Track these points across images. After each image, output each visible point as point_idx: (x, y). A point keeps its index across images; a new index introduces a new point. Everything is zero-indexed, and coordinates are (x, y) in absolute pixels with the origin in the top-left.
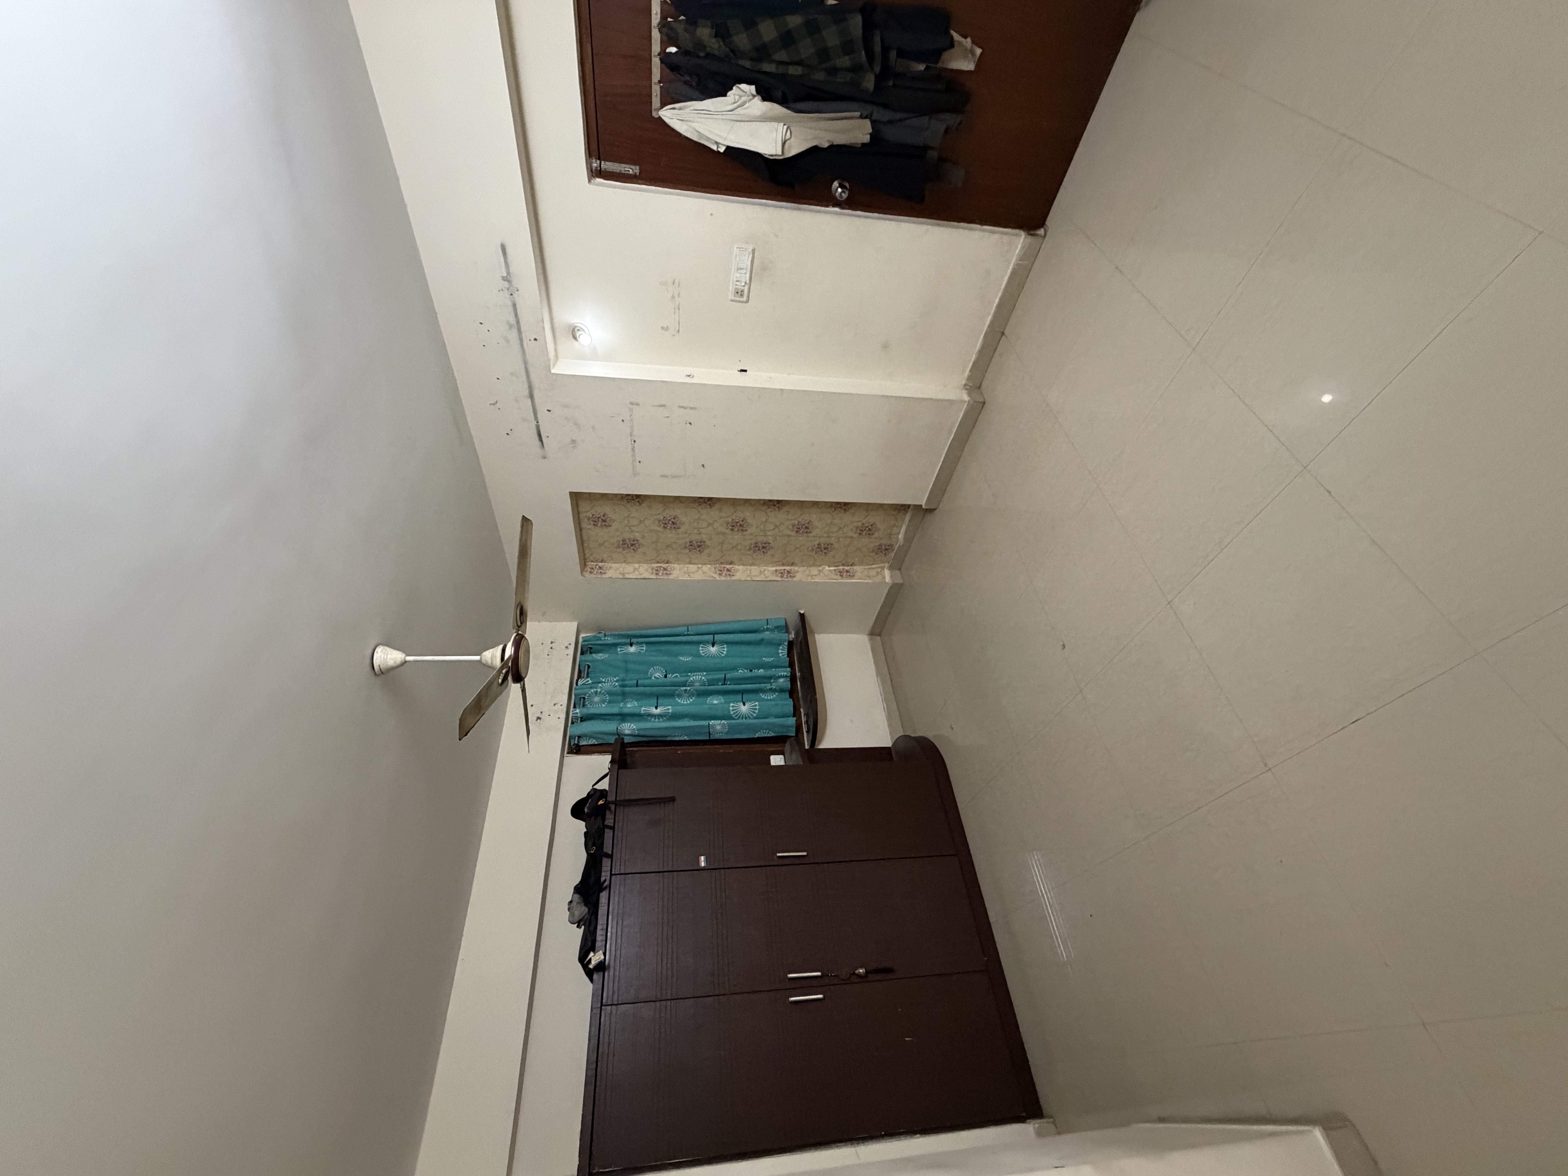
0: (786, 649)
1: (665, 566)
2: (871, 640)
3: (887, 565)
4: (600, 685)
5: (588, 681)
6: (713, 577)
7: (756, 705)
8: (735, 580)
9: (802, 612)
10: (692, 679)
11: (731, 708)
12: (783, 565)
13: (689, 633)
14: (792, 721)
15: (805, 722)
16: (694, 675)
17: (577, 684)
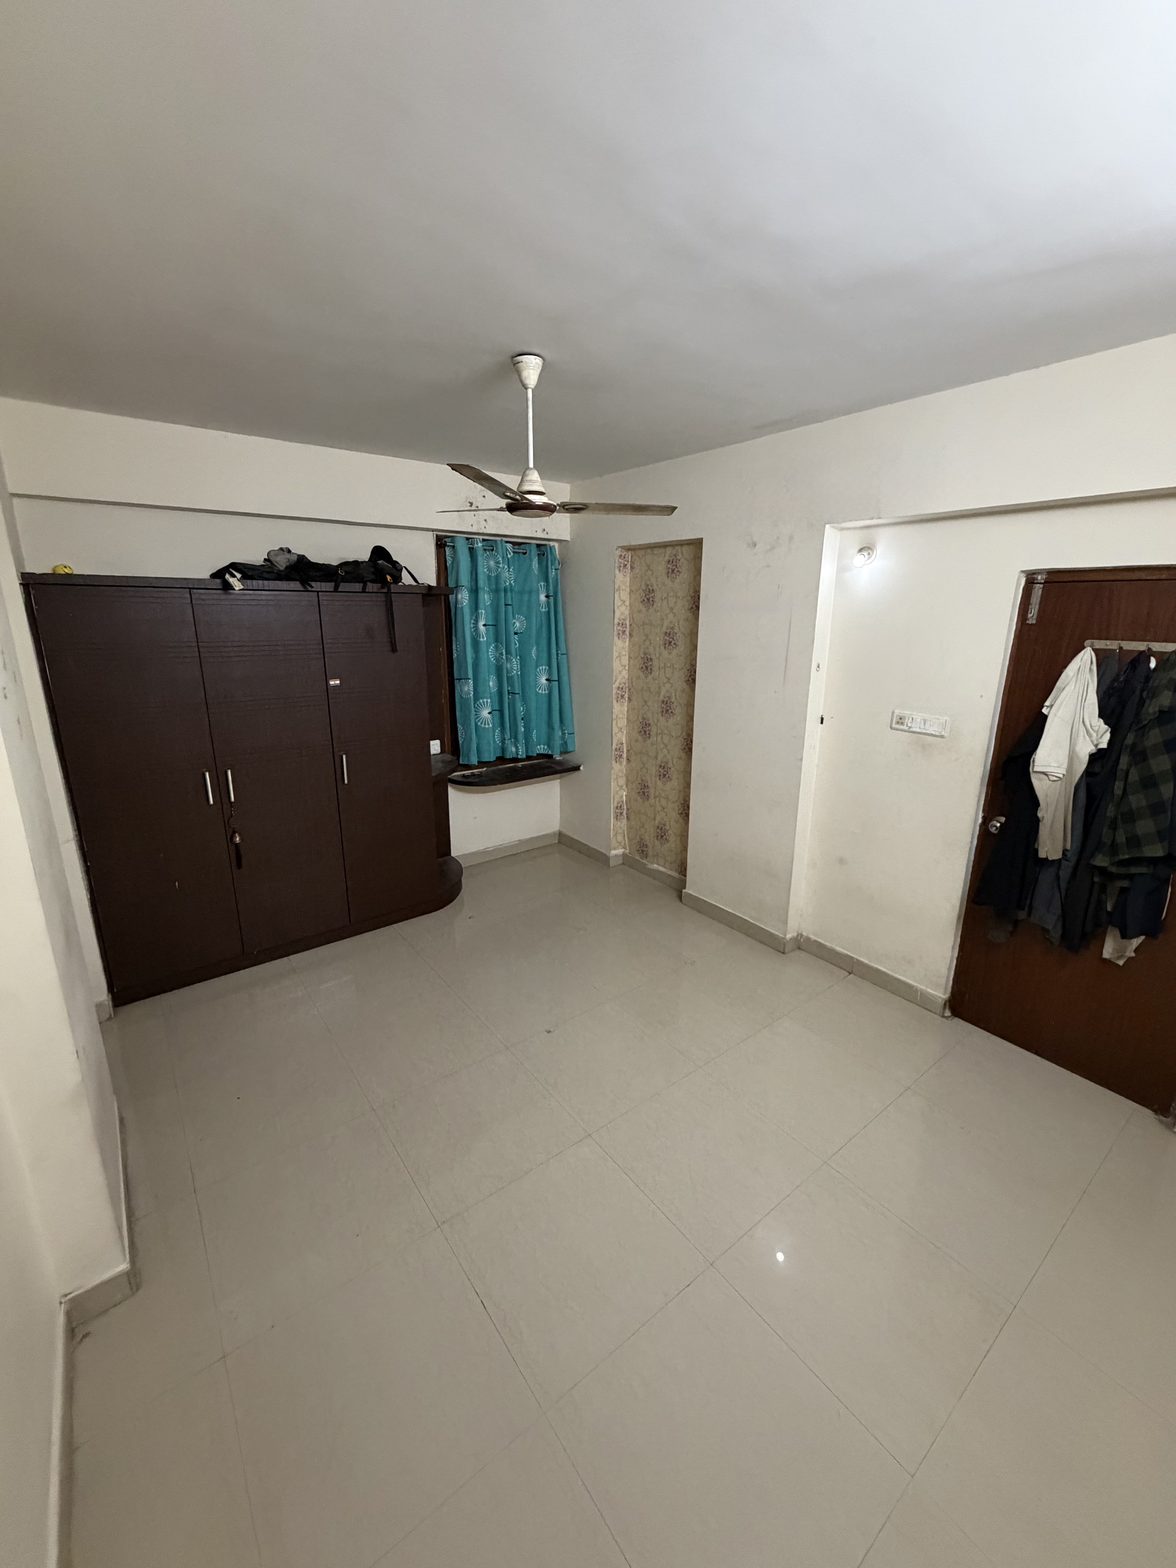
0: (544, 753)
1: (627, 633)
2: (554, 834)
3: (627, 851)
4: (506, 567)
5: (510, 554)
6: (616, 681)
7: (488, 724)
8: (612, 703)
9: (581, 768)
10: (514, 660)
11: (485, 700)
12: (628, 751)
13: (559, 655)
14: (474, 761)
15: (473, 773)
16: (517, 662)
17: (507, 542)
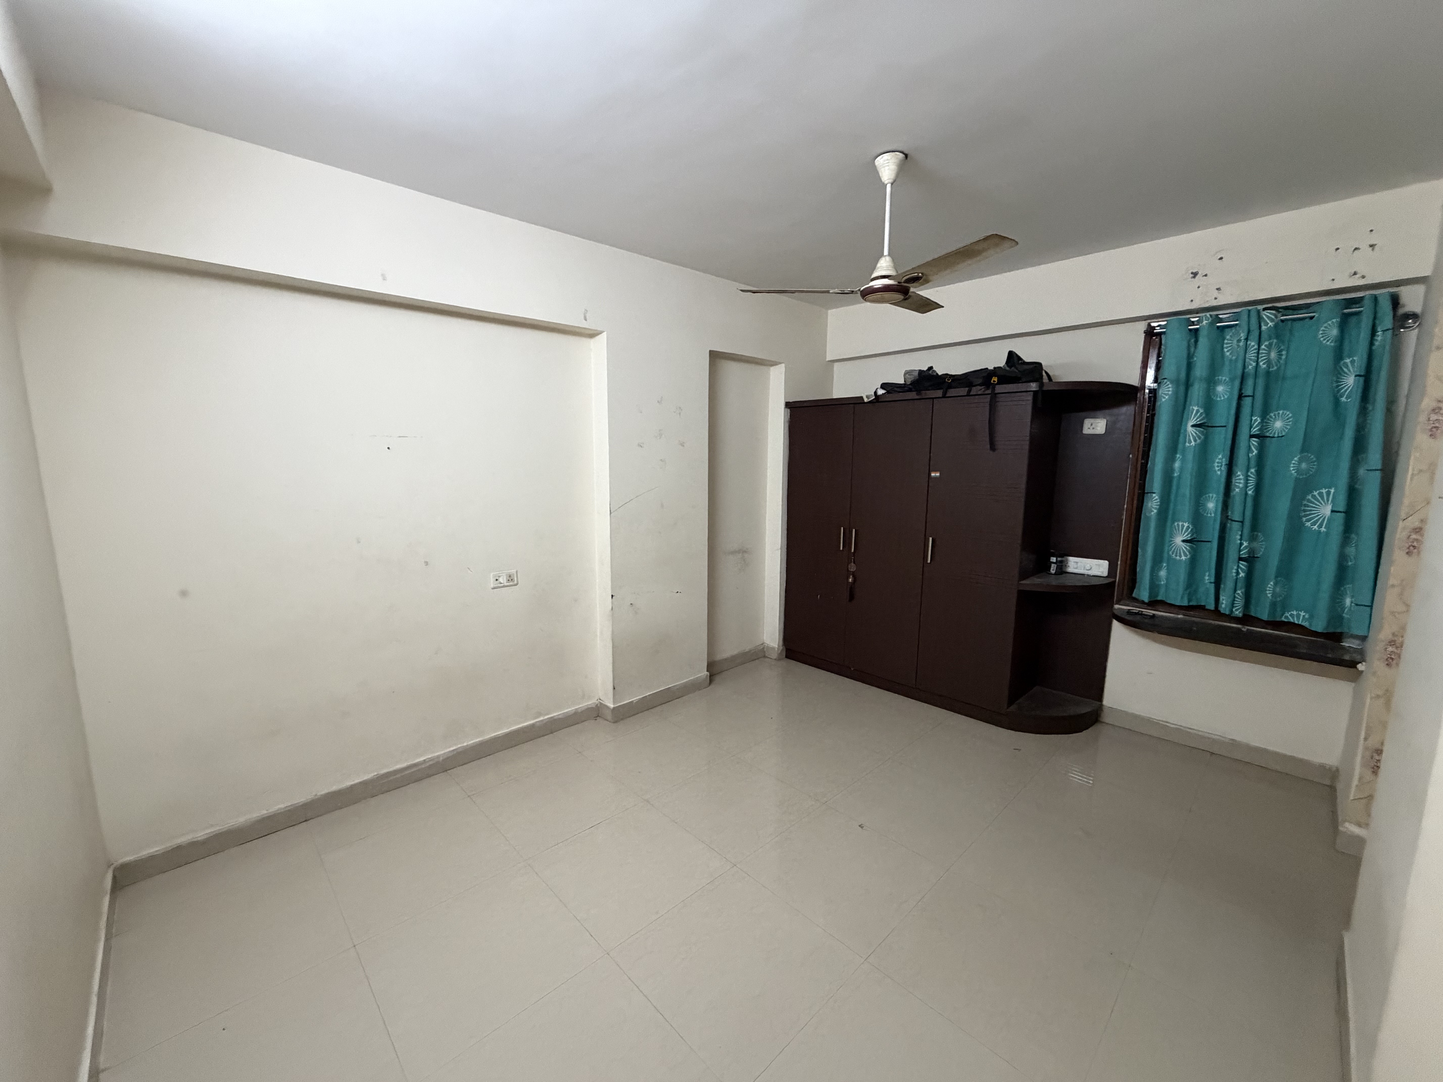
0: (1302, 624)
4: (1253, 344)
5: (1268, 324)
7: (1180, 556)
8: (1393, 555)
9: (1360, 666)
10: (1240, 474)
11: (1180, 524)
13: (1361, 471)
14: (1145, 596)
15: (1142, 612)
16: (1248, 476)
17: (1264, 309)
